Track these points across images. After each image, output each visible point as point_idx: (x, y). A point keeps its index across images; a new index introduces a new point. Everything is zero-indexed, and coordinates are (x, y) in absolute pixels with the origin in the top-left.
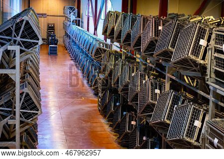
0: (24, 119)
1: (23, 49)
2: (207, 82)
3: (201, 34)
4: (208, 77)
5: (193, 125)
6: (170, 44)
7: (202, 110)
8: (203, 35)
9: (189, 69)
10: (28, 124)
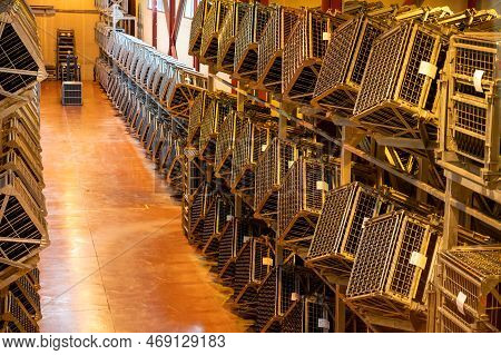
0: (6, 260)
2: (439, 162)
3: (422, 50)
5: (407, 261)
8: (427, 52)
9: (395, 132)
10: (16, 270)
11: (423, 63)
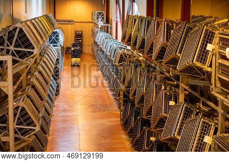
0: (20, 136)
1: (18, 59)
2: (212, 93)
3: (208, 38)
4: (213, 86)
5: (202, 141)
6: (178, 50)
7: (213, 124)
8: (211, 39)
9: (198, 78)
10: (24, 141)
11: (209, 45)
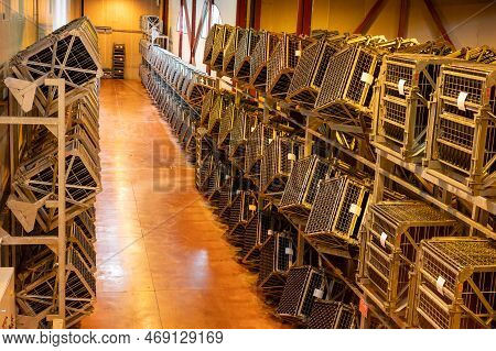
0: (72, 200)
1: (71, 84)
3: (363, 64)
4: (374, 134)
6: (313, 80)
7: (363, 187)
8: (367, 66)
9: (343, 121)
10: (78, 208)
11: (364, 74)
